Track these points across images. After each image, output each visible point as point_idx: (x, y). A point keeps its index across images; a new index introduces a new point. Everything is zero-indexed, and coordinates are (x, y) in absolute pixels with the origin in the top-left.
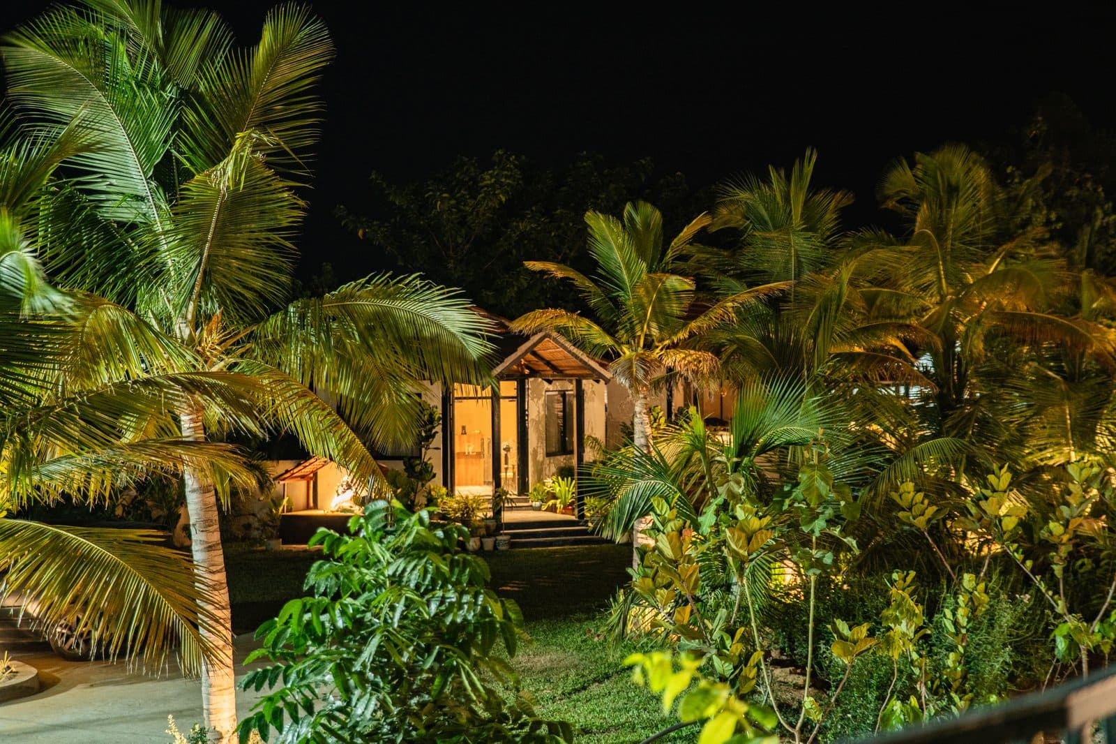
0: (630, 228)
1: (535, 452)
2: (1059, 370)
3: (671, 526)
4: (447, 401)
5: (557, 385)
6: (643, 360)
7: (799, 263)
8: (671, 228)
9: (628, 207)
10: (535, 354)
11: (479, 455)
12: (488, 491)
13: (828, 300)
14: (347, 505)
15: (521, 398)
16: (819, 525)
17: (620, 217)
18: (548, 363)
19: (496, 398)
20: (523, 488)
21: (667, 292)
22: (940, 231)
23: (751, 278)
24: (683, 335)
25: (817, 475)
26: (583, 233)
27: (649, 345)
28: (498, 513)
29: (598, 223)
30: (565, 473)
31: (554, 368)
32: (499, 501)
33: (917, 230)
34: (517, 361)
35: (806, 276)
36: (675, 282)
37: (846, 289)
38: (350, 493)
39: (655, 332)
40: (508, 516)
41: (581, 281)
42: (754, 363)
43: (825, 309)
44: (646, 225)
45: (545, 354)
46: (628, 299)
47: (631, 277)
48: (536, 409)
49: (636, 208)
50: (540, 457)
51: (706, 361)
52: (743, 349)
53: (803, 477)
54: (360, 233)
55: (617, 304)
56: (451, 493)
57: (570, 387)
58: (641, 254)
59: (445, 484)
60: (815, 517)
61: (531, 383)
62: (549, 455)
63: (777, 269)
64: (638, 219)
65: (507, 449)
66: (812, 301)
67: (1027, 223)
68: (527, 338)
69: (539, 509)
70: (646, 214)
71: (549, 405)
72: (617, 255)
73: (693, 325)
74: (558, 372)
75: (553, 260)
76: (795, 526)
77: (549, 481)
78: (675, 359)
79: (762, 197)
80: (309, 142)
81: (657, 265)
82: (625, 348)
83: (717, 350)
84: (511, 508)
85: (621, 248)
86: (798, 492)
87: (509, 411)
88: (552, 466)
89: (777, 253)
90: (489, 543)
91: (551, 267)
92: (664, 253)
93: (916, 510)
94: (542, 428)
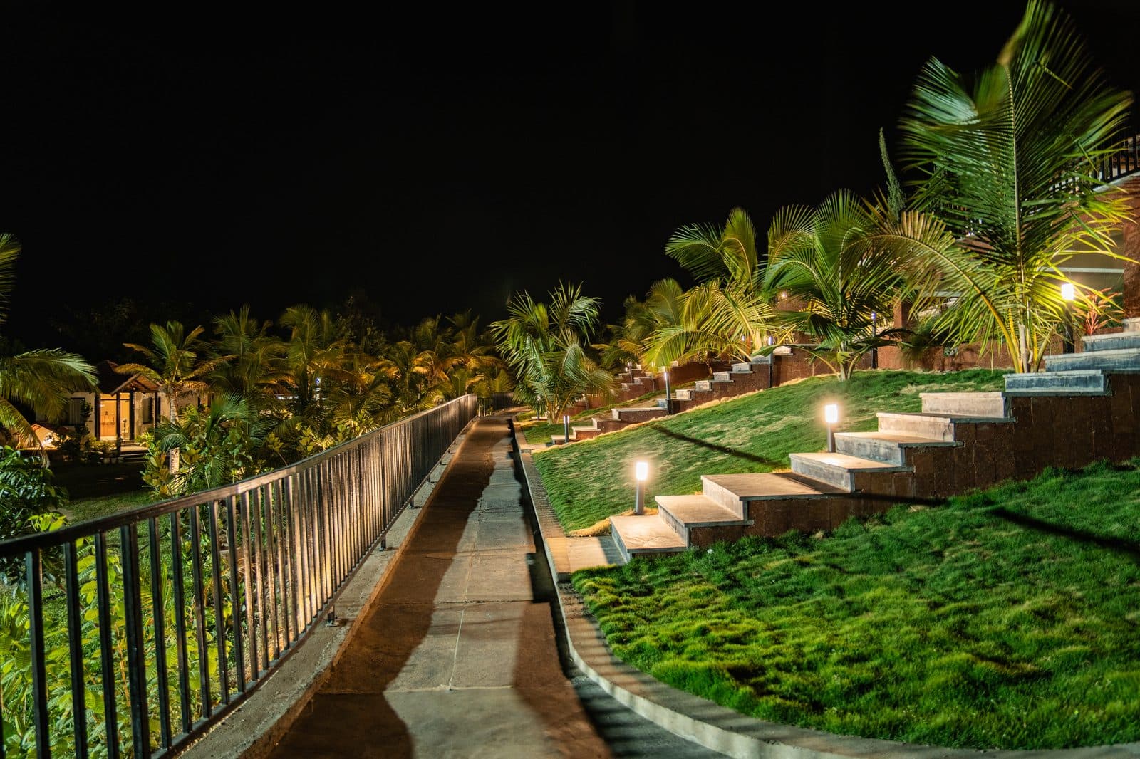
0: (169, 331)
1: (138, 422)
2: (347, 391)
3: (156, 454)
4: (97, 401)
5: (149, 395)
6: (173, 385)
7: (244, 348)
8: (187, 332)
9: (169, 323)
10: (138, 382)
11: (112, 424)
12: (114, 438)
13: (253, 363)
14: (49, 445)
15: (131, 400)
16: (236, 451)
17: (165, 327)
18: (143, 386)
19: (118, 400)
20: (132, 437)
21: (184, 357)
22: (303, 338)
23: (223, 353)
24: (192, 375)
25: (236, 431)
26: (149, 332)
27: (177, 379)
28: (119, 447)
29: (156, 329)
30: (150, 431)
31: (146, 388)
32: (119, 443)
33: (293, 337)
34: (129, 384)
35: (246, 353)
36: (187, 354)
37: (260, 359)
38: (51, 440)
39: (179, 373)
40: (123, 449)
41: (149, 353)
42: (224, 387)
43: (252, 366)
44: (176, 330)
45: (142, 382)
46: (168, 360)
47: (170, 351)
48: (138, 404)
49: (172, 323)
50: (140, 424)
51: (202, 385)
52: (219, 382)
53: (230, 432)
54: (60, 330)
55: (164, 362)
56: (98, 439)
57: (153, 395)
58: (174, 342)
59: (96, 436)
60: (235, 448)
61: (136, 394)
62: (144, 423)
63: (235, 350)
64: (172, 327)
65: (125, 421)
66: (248, 362)
67: (342, 336)
68: (132, 376)
69: (139, 446)
70: (175, 326)
71: (144, 402)
72: (164, 342)
73: (196, 371)
74: (147, 389)
75: (134, 343)
76: (227, 452)
77: (143, 434)
78: (189, 385)
79: (229, 322)
80: (10, 290)
81: (181, 347)
82: (166, 380)
83: (208, 382)
84: (125, 446)
85: (165, 339)
86: (228, 438)
87: (125, 406)
88: (145, 428)
89: (235, 344)
90: (114, 460)
91: (133, 346)
92: (183, 343)
93: (275, 444)
94: (141, 411)
